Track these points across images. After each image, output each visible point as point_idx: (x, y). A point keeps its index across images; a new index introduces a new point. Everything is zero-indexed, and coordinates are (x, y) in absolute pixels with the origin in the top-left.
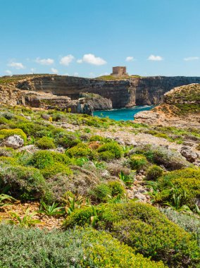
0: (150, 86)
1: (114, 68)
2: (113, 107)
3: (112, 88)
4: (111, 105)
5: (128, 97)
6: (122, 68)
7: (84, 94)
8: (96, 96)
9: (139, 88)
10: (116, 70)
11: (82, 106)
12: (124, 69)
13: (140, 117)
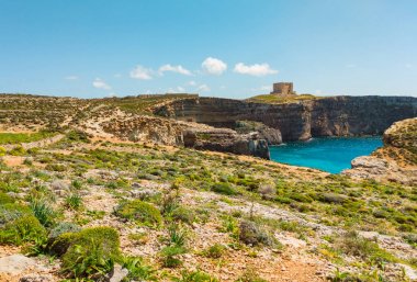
0: (330, 109)
1: (275, 85)
2: (284, 141)
3: (279, 114)
4: (280, 138)
5: (302, 126)
6: (287, 84)
7: (242, 122)
8: (259, 125)
9: (316, 113)
10: (278, 88)
11: (256, 143)
12: (290, 85)
13: (360, 165)
